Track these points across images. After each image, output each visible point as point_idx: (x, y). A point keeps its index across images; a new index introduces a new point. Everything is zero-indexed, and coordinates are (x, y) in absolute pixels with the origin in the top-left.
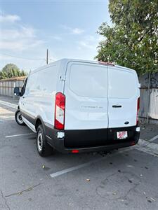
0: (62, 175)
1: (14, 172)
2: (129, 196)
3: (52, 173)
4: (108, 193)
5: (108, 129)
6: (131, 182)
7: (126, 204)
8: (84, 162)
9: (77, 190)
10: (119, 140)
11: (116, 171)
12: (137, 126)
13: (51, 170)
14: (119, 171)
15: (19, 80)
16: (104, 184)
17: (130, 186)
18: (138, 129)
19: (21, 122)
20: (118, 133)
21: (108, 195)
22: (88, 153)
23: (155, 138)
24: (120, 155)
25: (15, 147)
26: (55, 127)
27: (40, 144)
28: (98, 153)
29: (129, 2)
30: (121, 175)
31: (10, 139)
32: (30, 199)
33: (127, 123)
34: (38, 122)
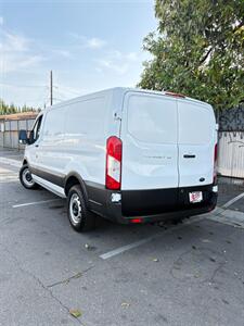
0: (117, 255)
1: (47, 254)
2: (216, 278)
3: (101, 253)
4: (188, 275)
5: (178, 189)
6: (213, 260)
7: (216, 288)
8: (142, 238)
9: (145, 274)
10: (192, 204)
11: (190, 248)
12: (213, 185)
13: (98, 250)
14: (194, 248)
15: (10, 120)
16: (179, 264)
17: (214, 266)
18: (215, 189)
19: (29, 184)
20: (191, 195)
21: (189, 278)
22: (152, 224)
23: (230, 202)
24: (188, 226)
25: (33, 220)
26: (107, 187)
27: (76, 215)
28: (166, 222)
29: (190, 4)
30: (199, 252)
31: (21, 209)
32: (85, 288)
33: (202, 180)
34: (72, 181)
